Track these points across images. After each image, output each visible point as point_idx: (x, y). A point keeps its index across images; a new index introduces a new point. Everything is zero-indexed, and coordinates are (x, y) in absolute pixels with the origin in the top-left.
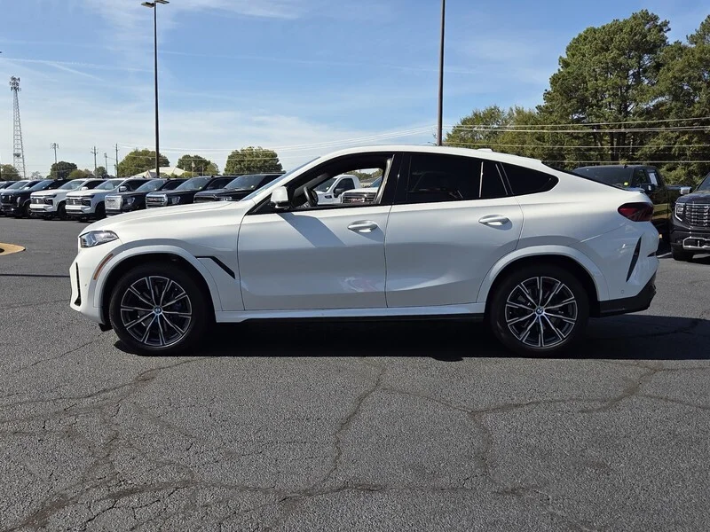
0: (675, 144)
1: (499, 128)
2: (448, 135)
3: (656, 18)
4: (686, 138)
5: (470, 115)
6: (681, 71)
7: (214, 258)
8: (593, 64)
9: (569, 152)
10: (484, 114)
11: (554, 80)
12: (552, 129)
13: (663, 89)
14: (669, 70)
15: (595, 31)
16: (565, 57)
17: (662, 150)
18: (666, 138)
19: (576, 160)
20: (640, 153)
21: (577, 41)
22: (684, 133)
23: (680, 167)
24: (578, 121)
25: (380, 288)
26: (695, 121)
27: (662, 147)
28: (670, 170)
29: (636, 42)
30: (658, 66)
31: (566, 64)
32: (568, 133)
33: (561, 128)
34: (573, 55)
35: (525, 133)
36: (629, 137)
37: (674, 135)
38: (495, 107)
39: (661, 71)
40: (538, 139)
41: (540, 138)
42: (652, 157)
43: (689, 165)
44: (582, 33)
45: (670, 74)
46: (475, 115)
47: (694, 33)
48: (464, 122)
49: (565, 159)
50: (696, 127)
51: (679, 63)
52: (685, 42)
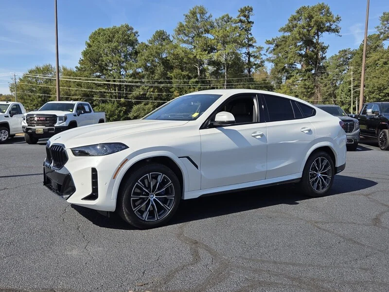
0: (147, 92)
1: (52, 77)
2: (20, 79)
3: (132, 29)
4: (152, 90)
5: (34, 68)
6: (148, 57)
7: (188, 158)
8: (105, 48)
9: (96, 93)
10: (43, 68)
11: (85, 54)
12: (86, 80)
13: (140, 65)
14: (142, 55)
15: (103, 30)
16: (89, 42)
17: (141, 95)
18: (143, 89)
19: (100, 98)
20: (131, 95)
21: (95, 34)
22: (152, 87)
23: (150, 104)
24: (99, 77)
25: (264, 169)
26: (155, 82)
27: (141, 93)
28: (145, 105)
29: (126, 40)
30: (136, 53)
31: (90, 46)
32: (94, 83)
33: (90, 80)
34: (94, 41)
35: (70, 81)
36: (124, 87)
37: (146, 88)
38: (50, 65)
39: (138, 56)
40: (77, 85)
41: (79, 85)
42: (137, 98)
43: (154, 103)
44: (97, 30)
45: (143, 57)
46: (37, 68)
47: (150, 39)
48: (31, 72)
49: (93, 97)
50: (156, 84)
51: (146, 53)
52: (147, 43)
